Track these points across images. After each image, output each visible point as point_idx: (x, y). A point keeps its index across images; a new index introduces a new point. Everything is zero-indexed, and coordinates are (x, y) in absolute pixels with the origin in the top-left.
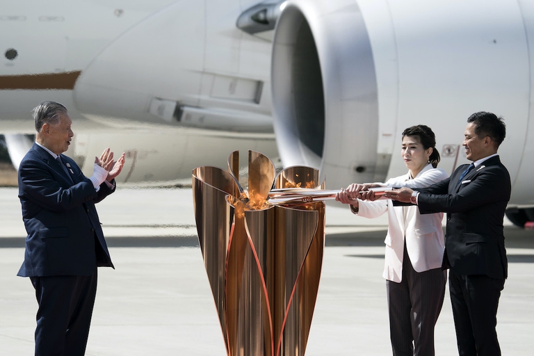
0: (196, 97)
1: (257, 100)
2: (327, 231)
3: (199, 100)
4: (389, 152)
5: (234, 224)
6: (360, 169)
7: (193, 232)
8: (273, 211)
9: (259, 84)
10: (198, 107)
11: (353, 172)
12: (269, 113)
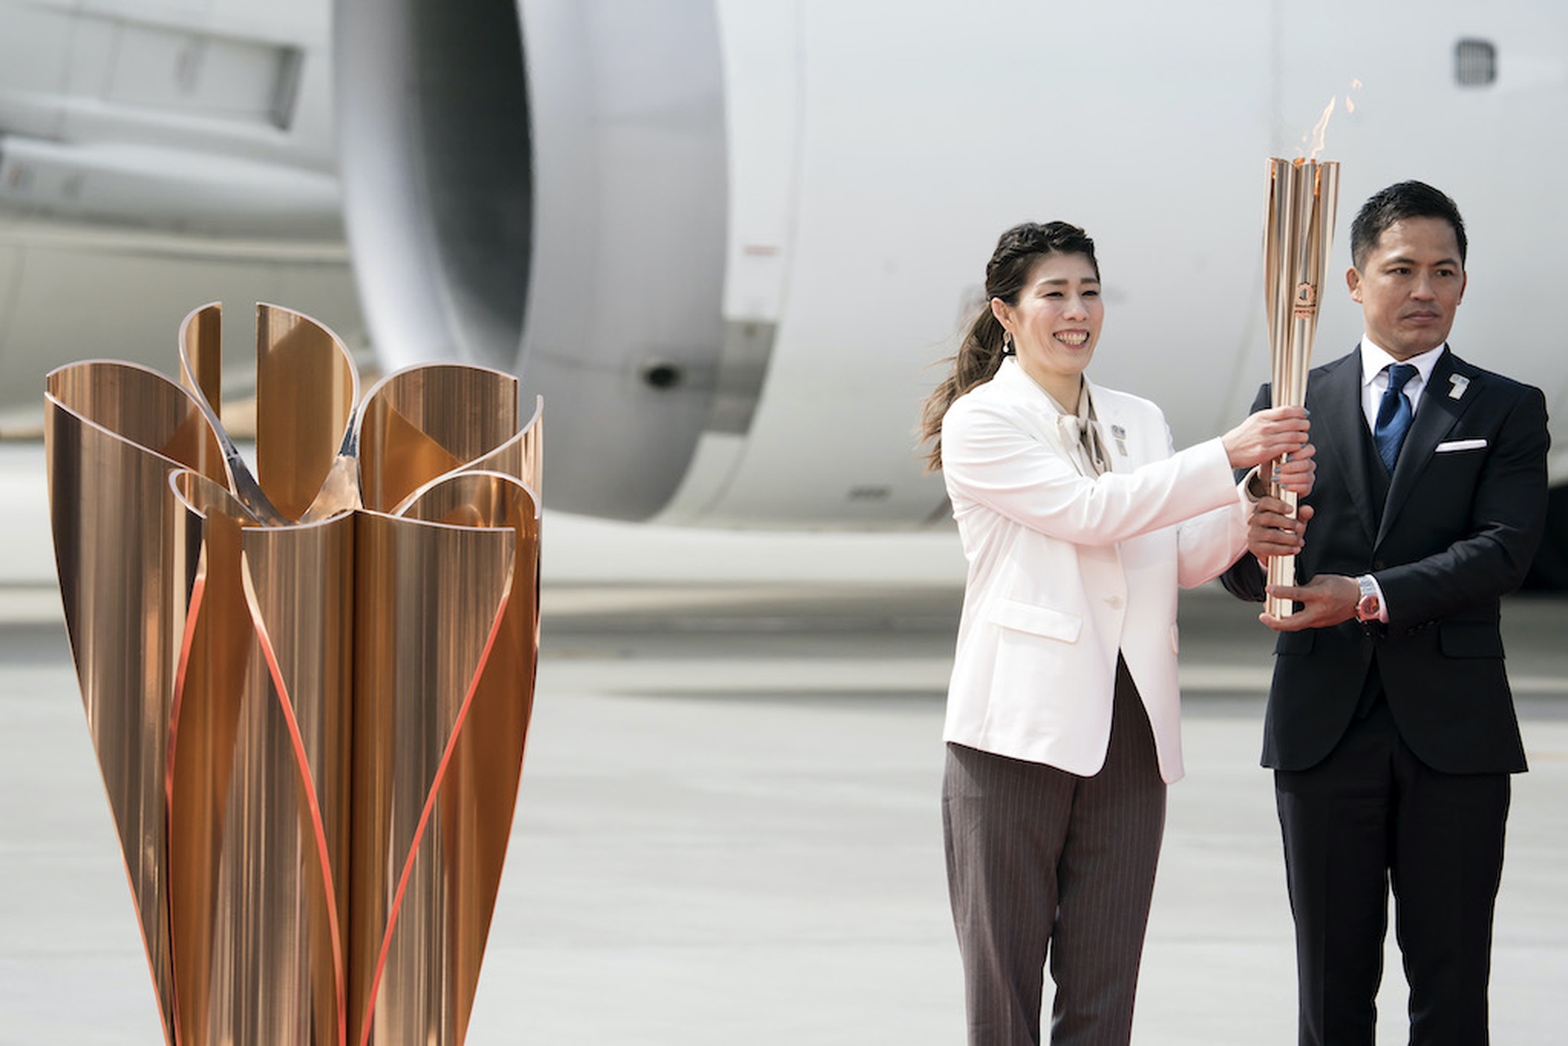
0: (50, 102)
1: (280, 117)
2: (550, 602)
3: (62, 116)
4: (768, 313)
5: (201, 577)
6: (662, 378)
7: (51, 606)
8: (350, 527)
9: (287, 58)
10: (55, 138)
11: (637, 387)
12: (327, 166)
